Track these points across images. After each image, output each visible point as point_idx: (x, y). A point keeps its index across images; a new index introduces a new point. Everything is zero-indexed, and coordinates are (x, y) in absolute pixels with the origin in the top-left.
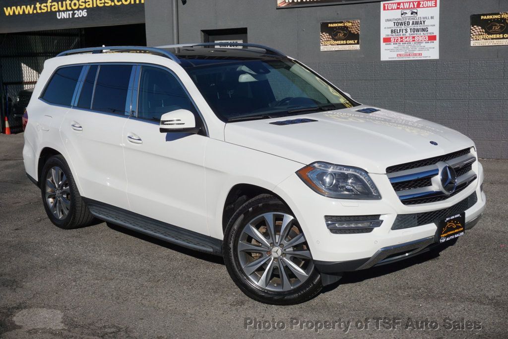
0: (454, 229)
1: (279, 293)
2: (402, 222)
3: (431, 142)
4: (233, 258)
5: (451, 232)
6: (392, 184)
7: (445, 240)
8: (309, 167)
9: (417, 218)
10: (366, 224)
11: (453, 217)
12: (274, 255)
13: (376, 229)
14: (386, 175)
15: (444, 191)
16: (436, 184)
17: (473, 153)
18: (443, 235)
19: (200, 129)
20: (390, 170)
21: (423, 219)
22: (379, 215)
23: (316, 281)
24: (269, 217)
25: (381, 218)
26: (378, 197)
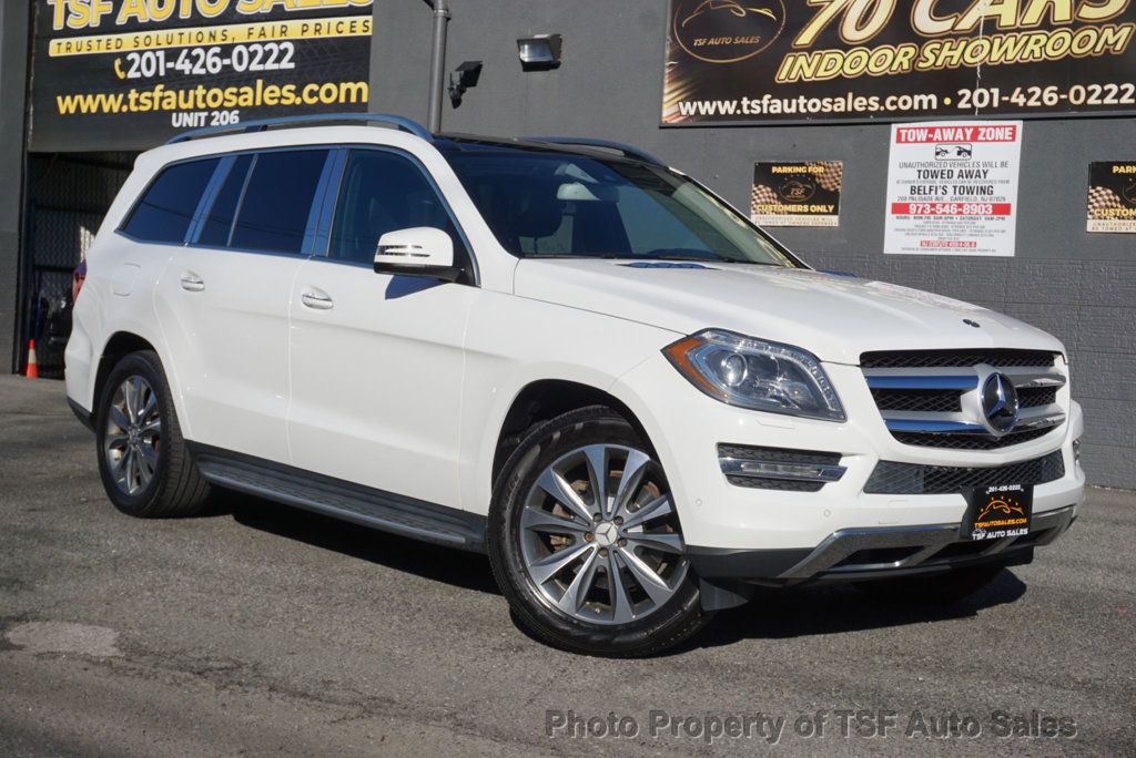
0: (1006, 517)
1: (603, 629)
2: (889, 478)
3: (965, 321)
4: (507, 540)
5: (999, 523)
6: (873, 391)
7: (983, 535)
8: (694, 340)
9: (922, 475)
10: (809, 472)
11: (1004, 488)
12: (601, 540)
13: (829, 486)
14: (859, 369)
15: (988, 426)
16: (971, 410)
17: (1061, 366)
18: (981, 525)
19: (463, 270)
20: (869, 360)
21: (936, 480)
22: (838, 456)
23: (689, 604)
24: (596, 454)
25: (843, 462)
26: (839, 415)
